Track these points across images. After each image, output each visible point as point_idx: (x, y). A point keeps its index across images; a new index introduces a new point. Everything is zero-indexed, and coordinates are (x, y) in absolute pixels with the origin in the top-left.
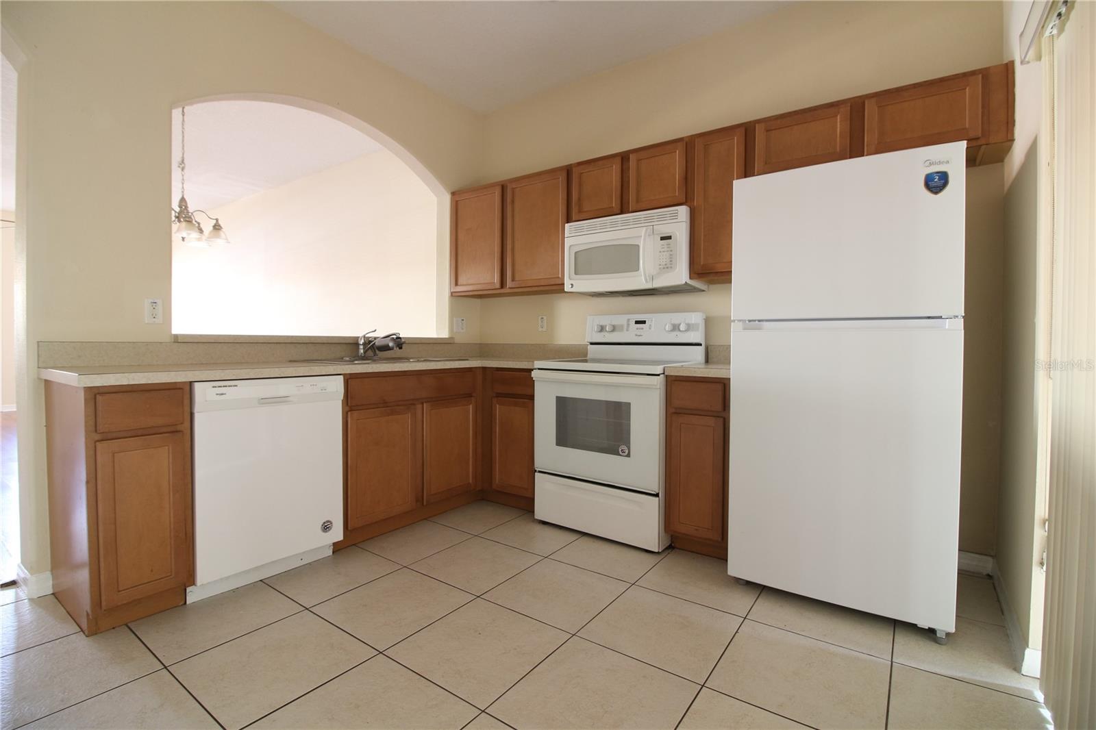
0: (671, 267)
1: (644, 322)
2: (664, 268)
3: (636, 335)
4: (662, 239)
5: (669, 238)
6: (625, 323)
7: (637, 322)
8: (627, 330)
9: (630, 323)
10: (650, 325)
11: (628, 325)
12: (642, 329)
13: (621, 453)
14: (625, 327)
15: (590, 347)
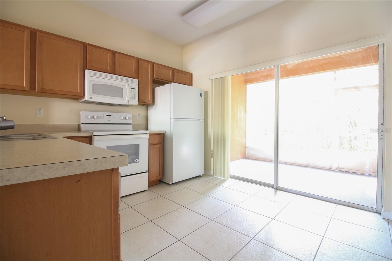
0: (134, 99)
1: (111, 116)
2: (132, 98)
3: (108, 120)
4: (131, 88)
5: (134, 89)
6: (102, 116)
7: (107, 116)
8: (104, 118)
9: (104, 115)
10: (113, 117)
11: (104, 116)
12: (110, 118)
13: (136, 162)
14: (103, 117)
15: (82, 125)
